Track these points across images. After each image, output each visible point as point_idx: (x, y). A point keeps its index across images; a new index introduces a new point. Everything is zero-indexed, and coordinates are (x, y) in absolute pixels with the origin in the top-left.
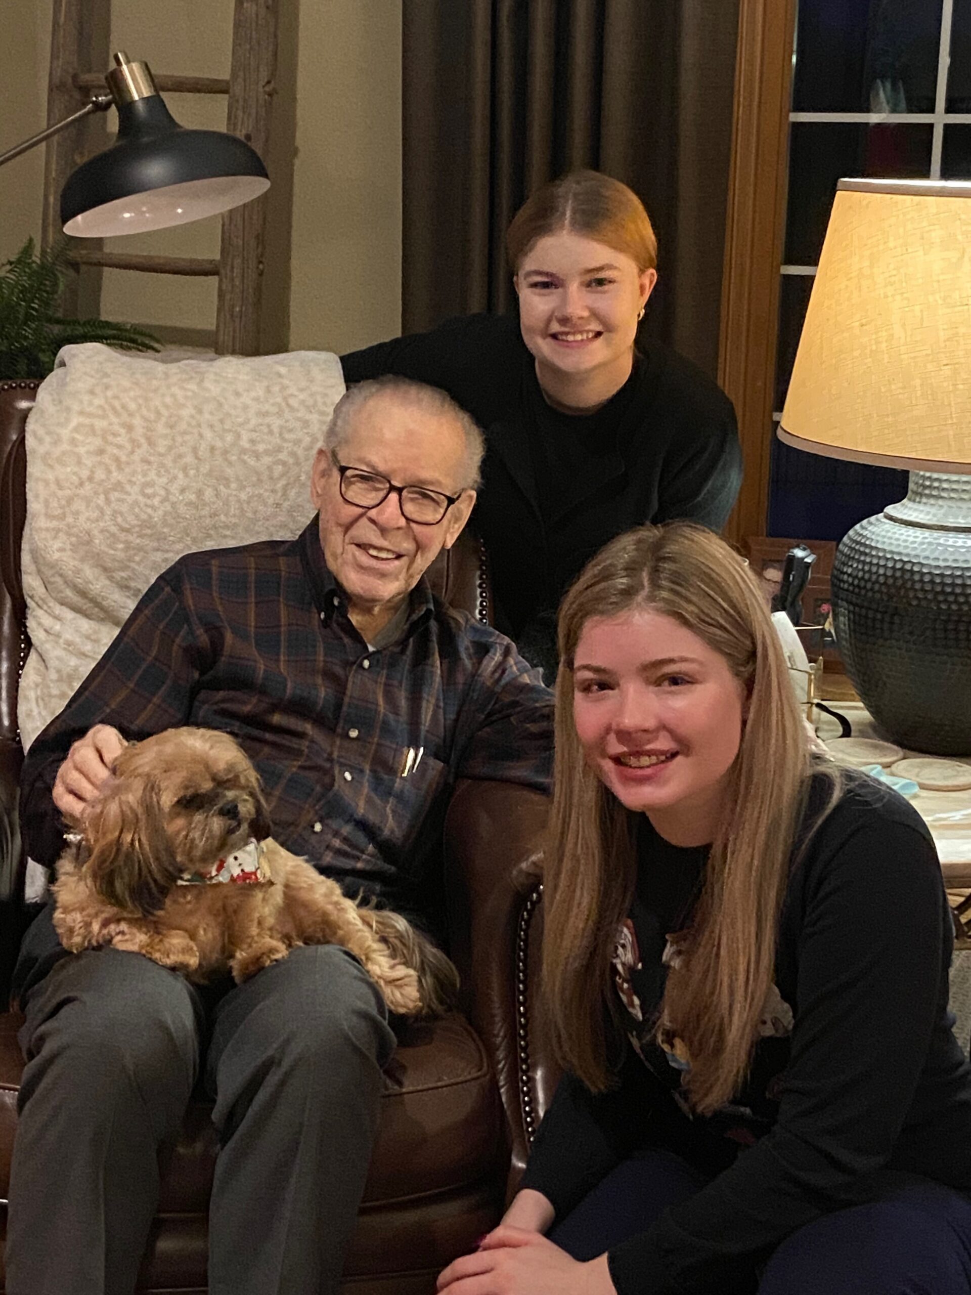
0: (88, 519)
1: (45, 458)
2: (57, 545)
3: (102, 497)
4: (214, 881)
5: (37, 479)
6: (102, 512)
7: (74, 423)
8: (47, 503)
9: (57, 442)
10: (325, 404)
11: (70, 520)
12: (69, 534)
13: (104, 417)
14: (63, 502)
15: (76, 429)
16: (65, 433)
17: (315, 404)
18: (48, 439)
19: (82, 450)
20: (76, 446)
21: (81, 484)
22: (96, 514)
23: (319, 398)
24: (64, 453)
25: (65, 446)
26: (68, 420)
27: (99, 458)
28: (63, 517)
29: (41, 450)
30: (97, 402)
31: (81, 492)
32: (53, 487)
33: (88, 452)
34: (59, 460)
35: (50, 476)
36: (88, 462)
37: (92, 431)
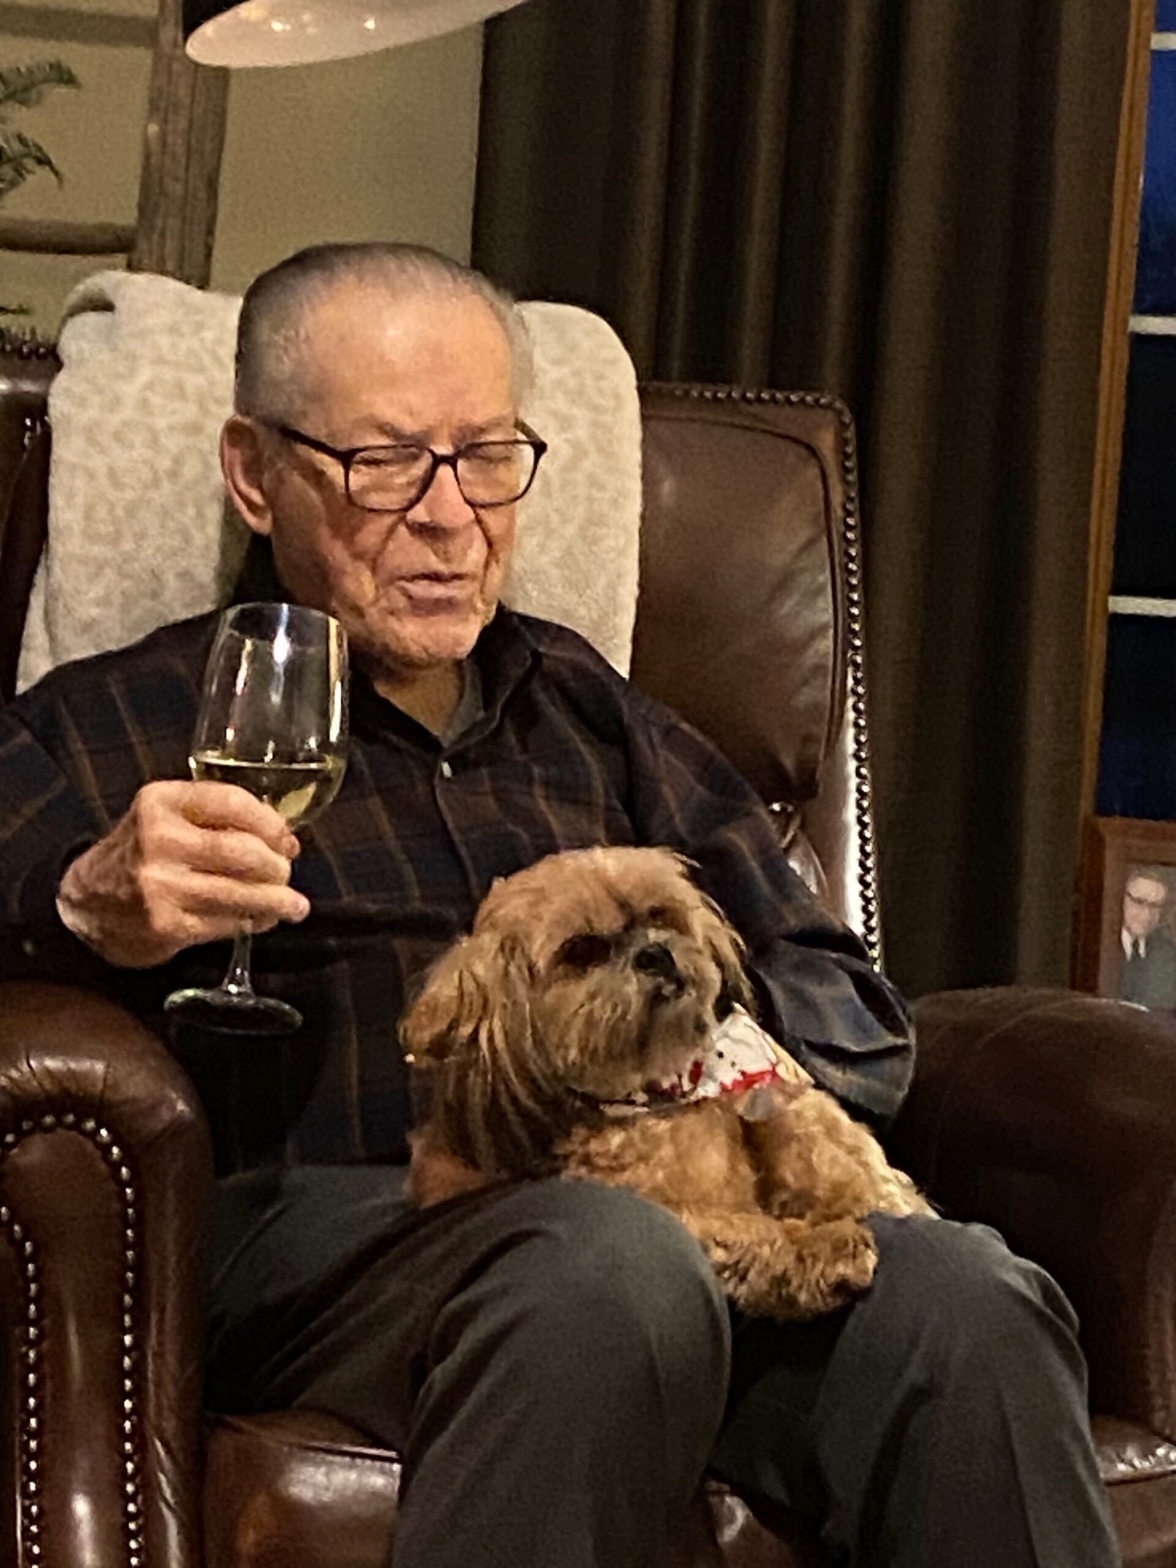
0: (159, 549)
1: (90, 433)
2: (96, 591)
3: (191, 511)
4: (693, 1098)
5: (74, 467)
6: (187, 537)
7: (145, 374)
8: (89, 514)
9: (116, 403)
10: (600, 391)
11: (128, 545)
12: (123, 575)
13: (201, 370)
14: (120, 512)
15: (150, 386)
16: (130, 390)
17: (581, 393)
18: (96, 399)
19: (161, 423)
20: (151, 413)
21: (156, 483)
22: (176, 542)
23: (589, 381)
24: (126, 424)
25: (127, 412)
26: (132, 372)
27: (191, 441)
28: (115, 539)
29: (84, 417)
30: (184, 344)
31: (155, 496)
32: (103, 481)
33: (171, 428)
34: (118, 437)
35: (99, 464)
36: (172, 443)
37: (180, 392)
